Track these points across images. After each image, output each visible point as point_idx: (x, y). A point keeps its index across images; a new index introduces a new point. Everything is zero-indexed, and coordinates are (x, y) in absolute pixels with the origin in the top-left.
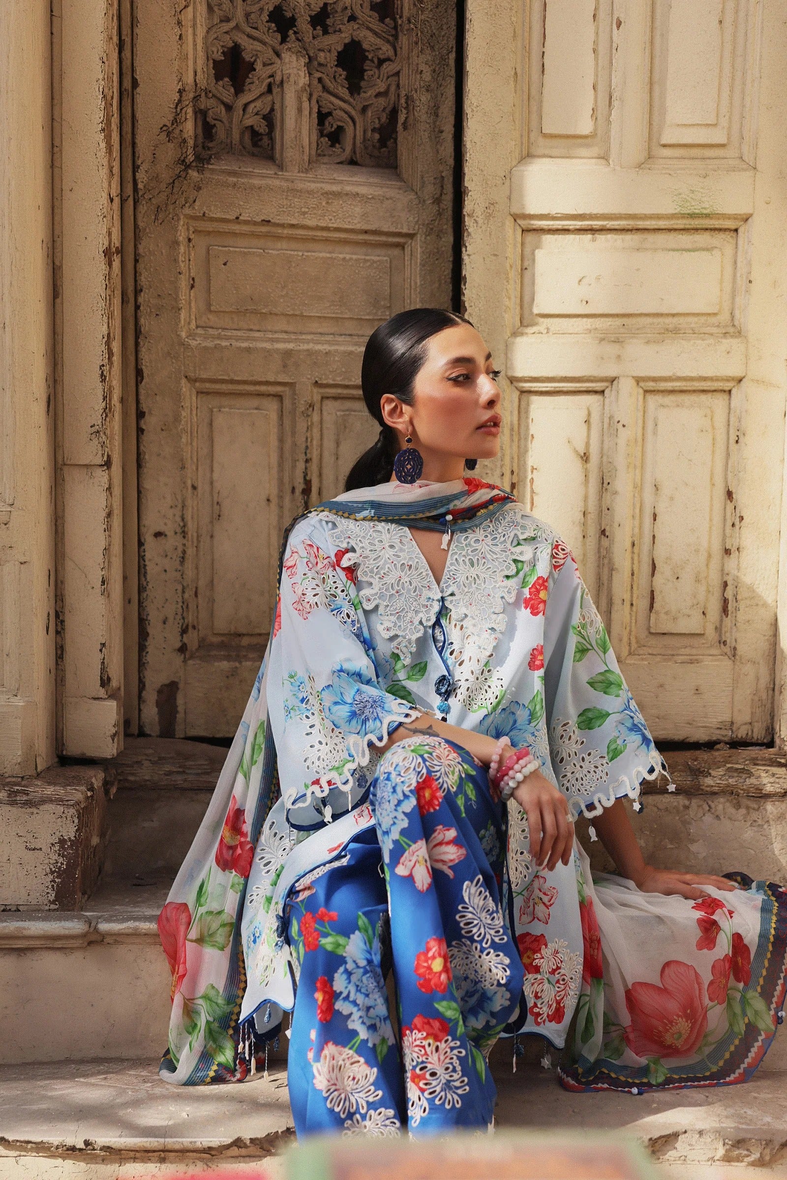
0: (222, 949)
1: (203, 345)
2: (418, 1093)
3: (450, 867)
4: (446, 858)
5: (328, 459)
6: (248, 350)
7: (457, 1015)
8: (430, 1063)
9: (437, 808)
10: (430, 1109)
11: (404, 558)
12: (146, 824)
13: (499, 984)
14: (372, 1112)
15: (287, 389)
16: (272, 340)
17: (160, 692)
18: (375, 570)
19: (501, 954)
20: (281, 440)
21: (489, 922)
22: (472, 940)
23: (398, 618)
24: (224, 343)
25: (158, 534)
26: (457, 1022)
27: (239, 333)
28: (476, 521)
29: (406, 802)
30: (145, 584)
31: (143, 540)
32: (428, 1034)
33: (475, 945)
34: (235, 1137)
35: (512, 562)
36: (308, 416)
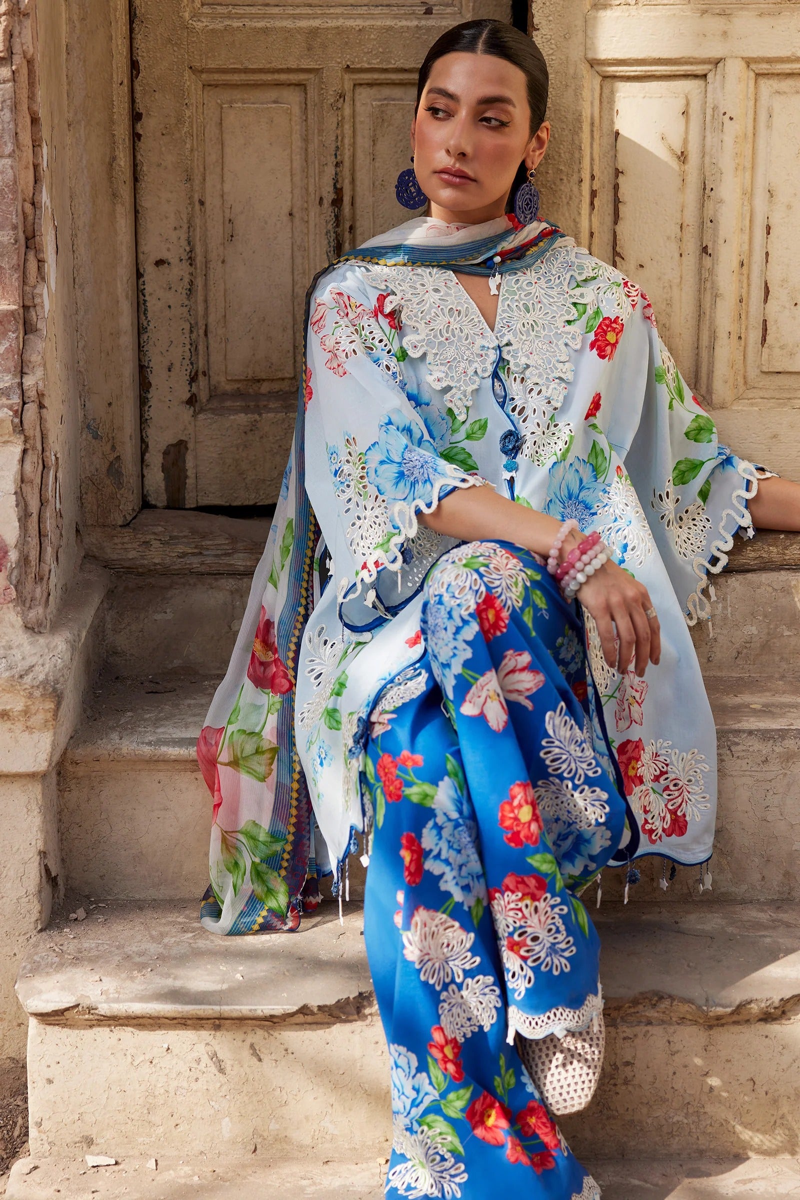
0: (263, 779)
1: (211, 27)
2: (519, 961)
3: (527, 698)
4: (520, 687)
5: (362, 160)
6: (265, 31)
7: (553, 869)
8: (530, 926)
9: (505, 630)
10: (536, 978)
11: (451, 302)
12: (158, 617)
13: (598, 824)
14: (469, 980)
15: (312, 76)
16: (294, 17)
17: (166, 453)
18: (420, 315)
19: (598, 789)
20: (306, 140)
21: (580, 754)
22: (561, 778)
23: (449, 368)
24: (236, 24)
25: (160, 263)
26: (554, 877)
27: (253, 10)
28: (528, 260)
29: (466, 628)
30: (145, 323)
31: (142, 271)
32: (524, 895)
33: (566, 782)
34: (301, 1004)
35: (572, 306)
36: (338, 109)
